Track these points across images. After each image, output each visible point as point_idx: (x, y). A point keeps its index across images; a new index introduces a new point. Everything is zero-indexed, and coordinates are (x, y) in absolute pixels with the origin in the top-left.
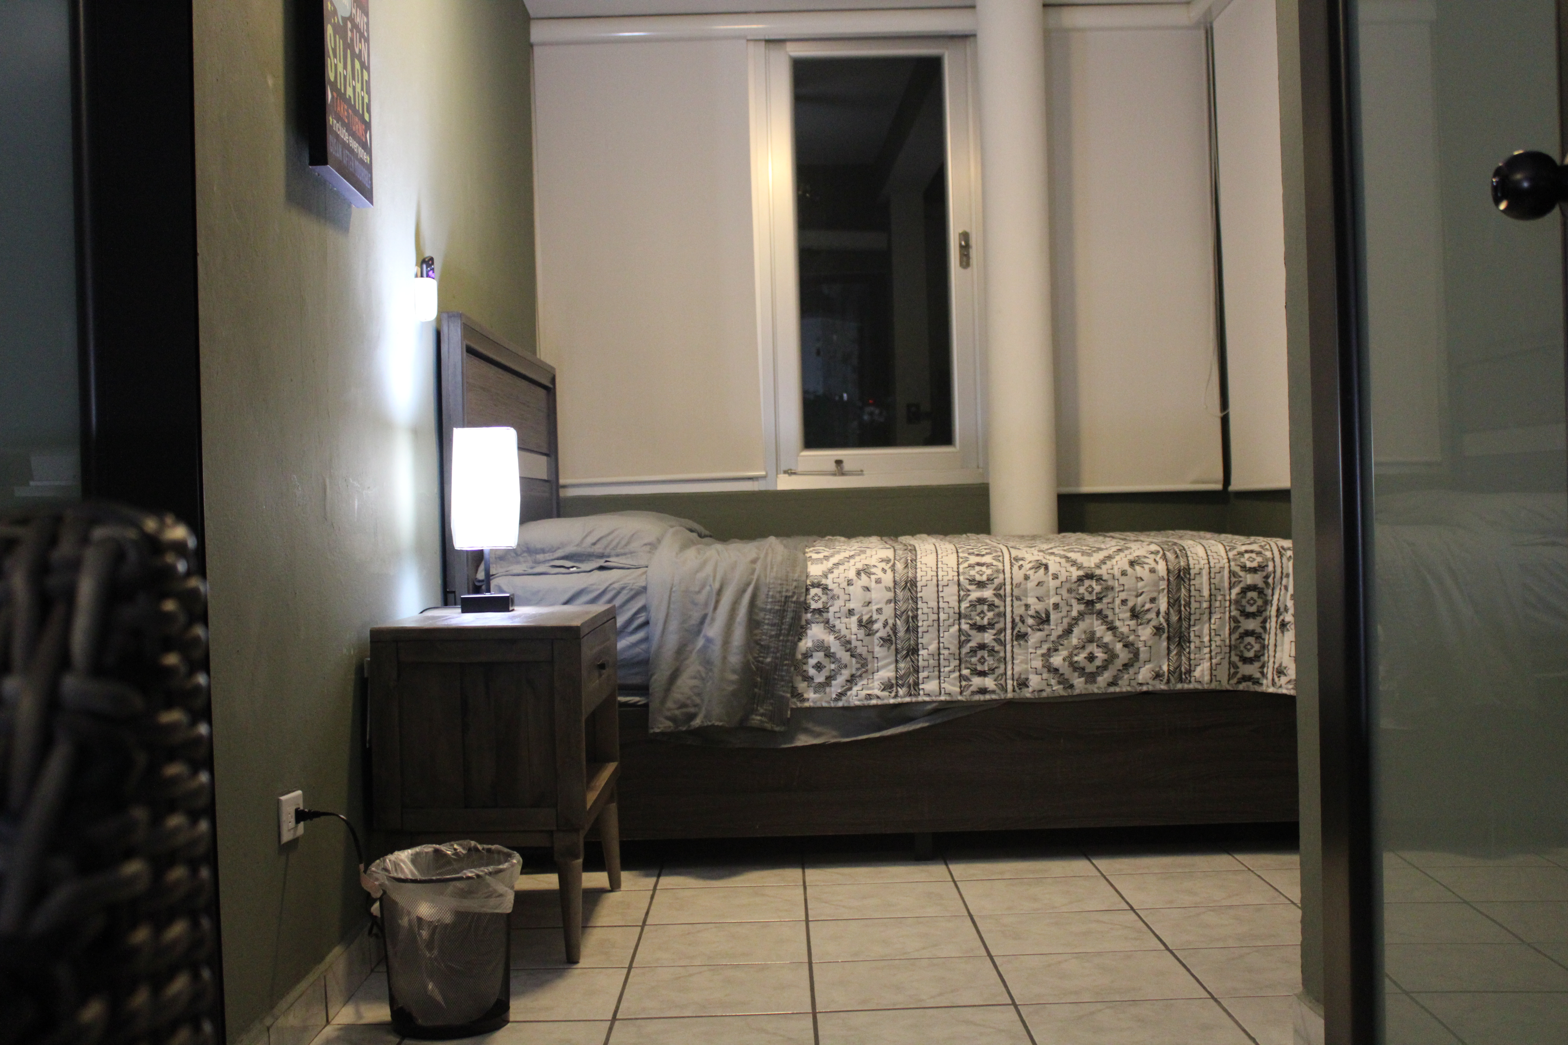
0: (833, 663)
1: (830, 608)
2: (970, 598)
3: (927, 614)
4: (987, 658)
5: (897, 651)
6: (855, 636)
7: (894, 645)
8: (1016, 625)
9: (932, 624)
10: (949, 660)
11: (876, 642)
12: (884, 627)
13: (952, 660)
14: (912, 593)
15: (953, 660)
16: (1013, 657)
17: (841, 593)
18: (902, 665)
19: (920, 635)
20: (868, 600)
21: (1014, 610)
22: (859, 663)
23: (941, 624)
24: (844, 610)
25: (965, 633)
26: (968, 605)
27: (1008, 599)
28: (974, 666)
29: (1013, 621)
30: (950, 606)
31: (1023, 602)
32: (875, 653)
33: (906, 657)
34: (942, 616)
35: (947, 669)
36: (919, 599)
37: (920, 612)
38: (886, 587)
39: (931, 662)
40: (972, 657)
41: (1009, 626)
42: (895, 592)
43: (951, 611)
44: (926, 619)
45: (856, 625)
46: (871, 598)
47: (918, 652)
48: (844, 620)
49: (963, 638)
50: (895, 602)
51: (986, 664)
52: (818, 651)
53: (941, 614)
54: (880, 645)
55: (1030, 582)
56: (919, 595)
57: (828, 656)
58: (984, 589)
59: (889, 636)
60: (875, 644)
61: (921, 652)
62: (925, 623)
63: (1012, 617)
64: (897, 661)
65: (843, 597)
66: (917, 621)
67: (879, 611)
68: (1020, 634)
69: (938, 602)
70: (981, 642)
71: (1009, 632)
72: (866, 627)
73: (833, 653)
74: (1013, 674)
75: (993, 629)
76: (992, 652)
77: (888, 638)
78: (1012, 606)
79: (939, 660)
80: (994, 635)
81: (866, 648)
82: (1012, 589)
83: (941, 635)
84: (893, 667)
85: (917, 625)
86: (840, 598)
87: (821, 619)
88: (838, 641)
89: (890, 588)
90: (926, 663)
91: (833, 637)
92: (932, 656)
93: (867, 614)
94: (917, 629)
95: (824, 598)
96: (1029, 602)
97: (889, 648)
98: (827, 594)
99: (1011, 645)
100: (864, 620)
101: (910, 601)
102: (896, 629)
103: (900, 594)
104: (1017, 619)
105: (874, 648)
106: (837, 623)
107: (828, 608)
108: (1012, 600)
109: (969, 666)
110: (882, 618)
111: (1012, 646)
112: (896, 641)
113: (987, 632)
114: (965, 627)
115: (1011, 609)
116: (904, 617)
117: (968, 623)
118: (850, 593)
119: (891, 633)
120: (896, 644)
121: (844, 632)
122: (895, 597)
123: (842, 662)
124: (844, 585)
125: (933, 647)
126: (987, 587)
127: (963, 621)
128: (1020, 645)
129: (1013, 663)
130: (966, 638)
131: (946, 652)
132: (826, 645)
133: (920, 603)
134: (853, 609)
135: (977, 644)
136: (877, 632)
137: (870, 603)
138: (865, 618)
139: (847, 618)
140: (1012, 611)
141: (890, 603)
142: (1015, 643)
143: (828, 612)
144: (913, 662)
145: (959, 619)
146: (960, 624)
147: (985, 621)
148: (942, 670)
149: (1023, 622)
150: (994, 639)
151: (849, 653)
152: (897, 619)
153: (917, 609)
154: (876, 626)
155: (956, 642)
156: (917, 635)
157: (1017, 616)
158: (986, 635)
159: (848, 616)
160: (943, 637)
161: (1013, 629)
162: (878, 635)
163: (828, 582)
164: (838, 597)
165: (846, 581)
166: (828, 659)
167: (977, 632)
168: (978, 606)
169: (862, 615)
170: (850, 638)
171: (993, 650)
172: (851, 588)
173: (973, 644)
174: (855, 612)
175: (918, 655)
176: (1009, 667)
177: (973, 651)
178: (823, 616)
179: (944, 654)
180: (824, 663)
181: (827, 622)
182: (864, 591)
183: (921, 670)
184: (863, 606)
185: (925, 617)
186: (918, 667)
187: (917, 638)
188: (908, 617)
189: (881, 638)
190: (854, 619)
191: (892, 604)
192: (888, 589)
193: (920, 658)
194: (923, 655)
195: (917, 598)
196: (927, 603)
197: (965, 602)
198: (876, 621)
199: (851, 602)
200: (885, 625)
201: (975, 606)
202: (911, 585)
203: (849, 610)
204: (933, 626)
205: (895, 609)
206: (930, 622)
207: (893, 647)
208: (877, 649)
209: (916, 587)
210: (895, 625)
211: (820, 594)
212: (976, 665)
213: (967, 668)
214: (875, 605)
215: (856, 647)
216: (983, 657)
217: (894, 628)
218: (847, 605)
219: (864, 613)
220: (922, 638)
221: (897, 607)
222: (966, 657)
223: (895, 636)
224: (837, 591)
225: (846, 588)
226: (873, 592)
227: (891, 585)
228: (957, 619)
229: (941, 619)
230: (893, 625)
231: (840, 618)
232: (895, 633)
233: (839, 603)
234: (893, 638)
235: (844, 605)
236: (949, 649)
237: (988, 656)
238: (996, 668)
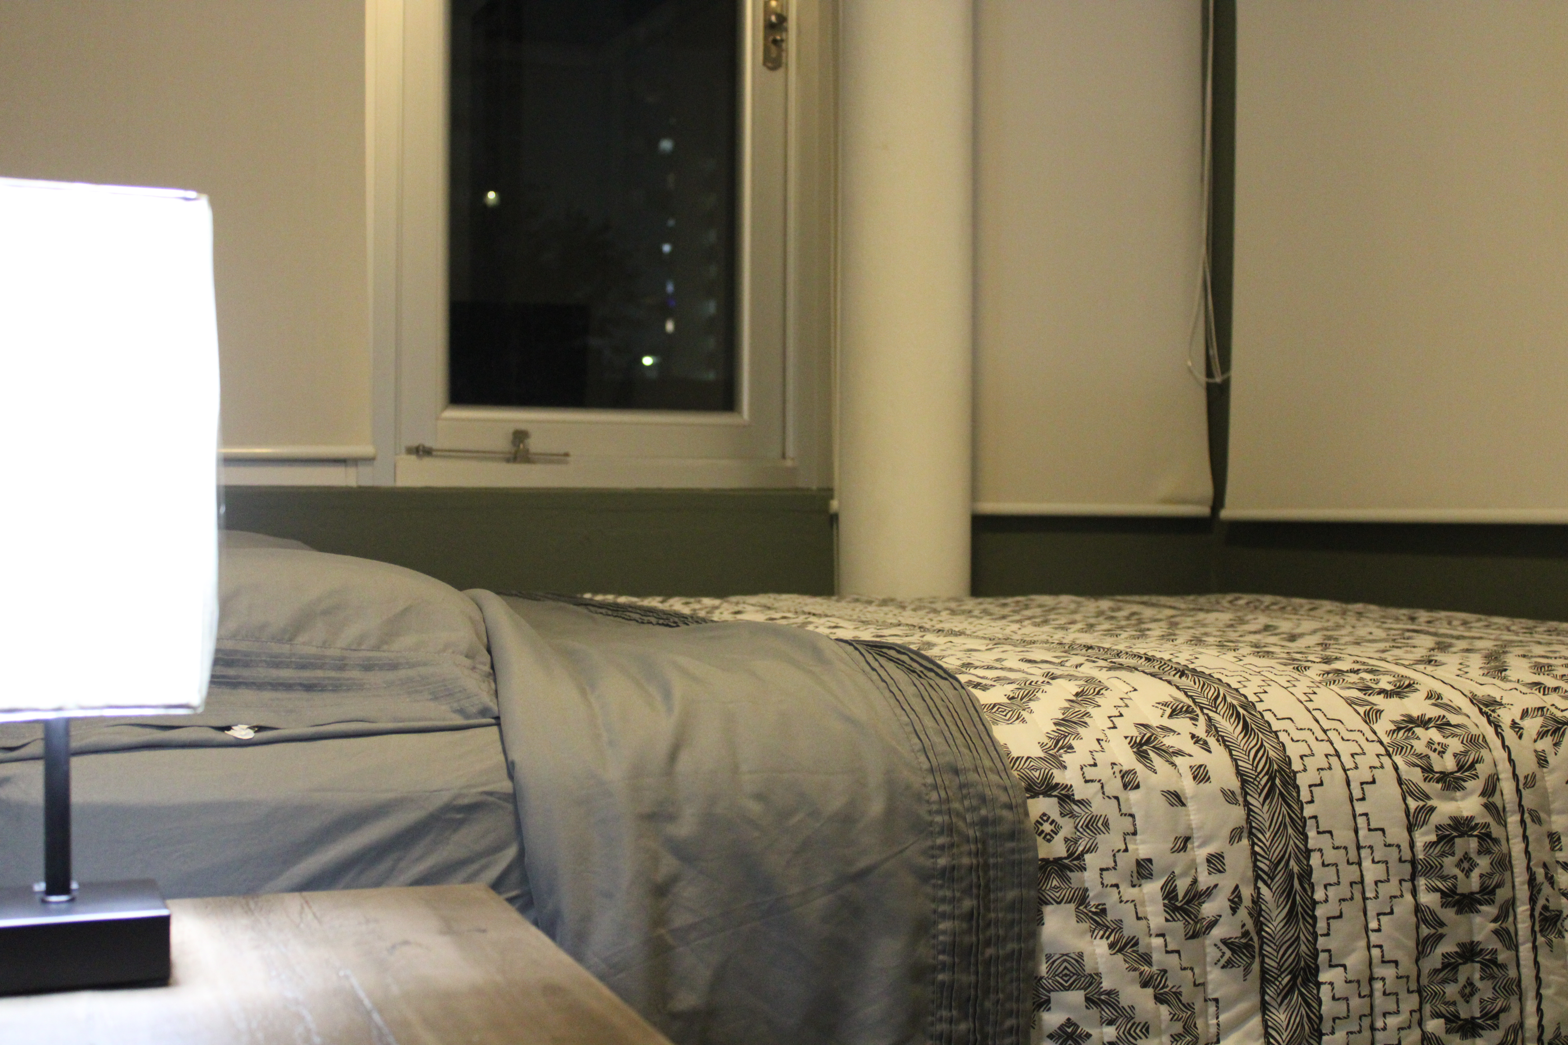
0: (1110, 1023)
1: (1087, 857)
2: (1435, 819)
3: (1336, 865)
4: (1478, 984)
5: (1265, 979)
6: (1160, 940)
7: (1257, 960)
8: (1540, 890)
9: (1349, 896)
10: (1397, 994)
11: (1212, 953)
12: (1234, 910)
13: (1403, 995)
14: (1289, 806)
15: (1407, 995)
16: (1538, 978)
17: (1108, 809)
18: (1280, 1017)
19: (1321, 926)
20: (1181, 831)
21: (1530, 849)
22: (1178, 1020)
23: (1370, 894)
24: (1126, 862)
25: (1429, 917)
26: (1433, 838)
27: (1513, 820)
28: (1452, 1009)
29: (1532, 881)
30: (1389, 841)
31: (1545, 829)
32: (1210, 987)
33: (1290, 991)
34: (1371, 872)
35: (1393, 1021)
36: (1310, 823)
37: (1315, 860)
38: (1223, 791)
39: (1355, 1002)
40: (1444, 981)
41: (1523, 892)
42: (1247, 804)
43: (1394, 853)
44: (1334, 879)
45: (1162, 908)
46: (1190, 827)
47: (1316, 976)
48: (1129, 893)
49: (1425, 931)
50: (1251, 834)
51: (1475, 1000)
52: (1067, 989)
53: (1367, 864)
54: (1223, 961)
55: (1551, 772)
56: (1308, 811)
57: (1094, 1002)
58: (1458, 794)
59: (1246, 934)
60: (1208, 959)
61: (1324, 976)
62: (1331, 891)
63: (1529, 868)
64: (1264, 1007)
65: (1119, 824)
66: (1312, 887)
67: (1216, 862)
68: (1548, 914)
69: (1356, 832)
70: (1465, 939)
71: (1523, 909)
72: (1187, 913)
73: (1109, 993)
74: (1540, 1026)
75: (1491, 902)
76: (1491, 965)
77: (1243, 941)
78: (1525, 838)
79: (1371, 995)
80: (1495, 920)
81: (1189, 972)
82: (1518, 791)
83: (1373, 925)
84: (1256, 1021)
85: (1312, 898)
86: (1112, 825)
87: (1068, 894)
88: (1120, 956)
89: (1233, 793)
90: (1340, 1009)
91: (1104, 943)
92: (1355, 985)
93: (1184, 874)
94: (1313, 910)
95: (1067, 827)
96: (1555, 828)
97: (1247, 970)
98: (1072, 815)
99: (1530, 945)
100: (1181, 890)
101: (1290, 831)
102: (1260, 914)
103: (1263, 812)
104: (1540, 872)
105: (1205, 973)
106: (1111, 898)
107: (1080, 857)
108: (1523, 821)
109: (1442, 1008)
110: (1226, 883)
111: (1535, 948)
112: (1261, 948)
113: (1478, 911)
114: (1428, 899)
115: (1522, 846)
116: (1279, 878)
117: (1436, 890)
118: (1134, 811)
119: (1250, 926)
120: (1262, 956)
121: (1131, 928)
122: (1248, 821)
123: (1137, 1020)
124: (1114, 786)
125: (1355, 960)
126: (1464, 788)
127: (1422, 882)
128: (1550, 944)
129: (1539, 996)
130: (1433, 931)
131: (1389, 972)
132: (1088, 969)
133: (1312, 834)
134: (1150, 861)
135: (1458, 945)
136: (1213, 923)
137: (1187, 839)
138: (1182, 885)
139: (1134, 886)
140: (1527, 852)
141: (1240, 839)
142: (1540, 939)
143: (1083, 869)
144: (1309, 1005)
145: (1413, 879)
146: (1414, 892)
147: (1474, 883)
148: (1379, 1024)
149: (1551, 880)
150: (1496, 932)
151: (1150, 991)
152: (1260, 884)
153: (1308, 852)
154: (1208, 909)
155: (1412, 944)
156: (1314, 926)
157: (1536, 865)
158: (1477, 919)
159: (1135, 881)
160: (1379, 930)
161: (1533, 900)
162: (1217, 933)
163: (1069, 777)
164: (1106, 824)
165: (1119, 776)
166: (1094, 1012)
167: (1457, 913)
168: (1458, 841)
169: (1172, 878)
170: (1149, 945)
171: (1494, 962)
172: (1134, 796)
173: (1447, 947)
174: (1155, 867)
175: (1318, 985)
176: (1531, 1006)
177: (1450, 966)
178: (1069, 879)
179: (1383, 979)
180: (1085, 1028)
181: (1081, 898)
182: (1172, 805)
183: (1326, 1027)
184: (1174, 851)
185: (1330, 875)
186: (1320, 1018)
187: (1315, 936)
188: (1291, 875)
189: (1224, 942)
190: (1152, 888)
191: (1245, 842)
192: (1229, 796)
193: (1325, 993)
194: (1331, 984)
195: (1304, 820)
196: (1330, 832)
197: (1424, 828)
198: (1209, 893)
199: (1138, 837)
200: (1235, 903)
201: (1450, 840)
202: (1284, 783)
203: (1138, 863)
204: (1352, 899)
205: (1254, 853)
206: (1344, 890)
207: (1256, 966)
208: (1214, 975)
209: (1297, 788)
210: (1257, 900)
211: (1055, 814)
212: (1454, 1003)
213: (1437, 1015)
214: (1203, 845)
215: (1165, 971)
216: (1470, 983)
217: (1257, 911)
218: (1130, 847)
219: (1177, 871)
220: (1328, 934)
221: (1257, 849)
222: (1431, 982)
223: (1259, 933)
224: (1100, 807)
225: (1122, 795)
226: (1191, 805)
227: (1234, 784)
228: (1408, 877)
229: (1369, 879)
230: (1253, 902)
231: (1117, 886)
232: (1259, 926)
233: (1111, 841)
234: (1256, 938)
235: (1123, 847)
236: (1396, 963)
237: (1482, 979)
238: (1503, 1010)
